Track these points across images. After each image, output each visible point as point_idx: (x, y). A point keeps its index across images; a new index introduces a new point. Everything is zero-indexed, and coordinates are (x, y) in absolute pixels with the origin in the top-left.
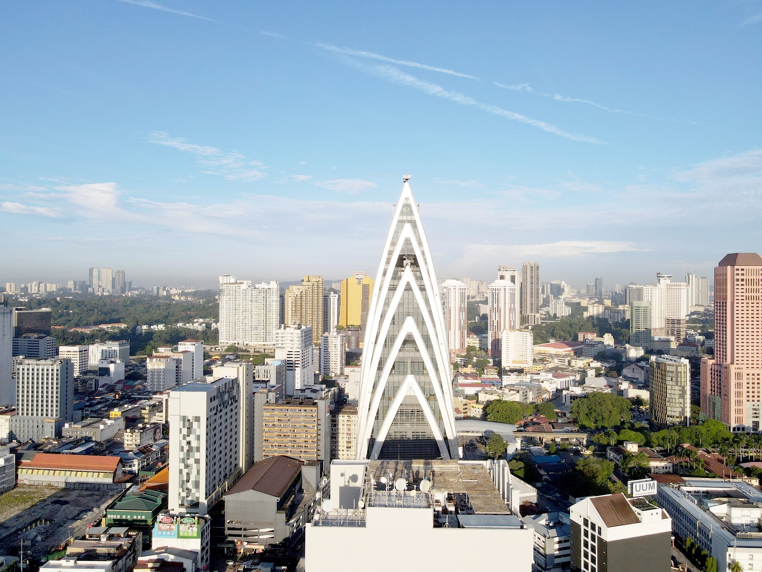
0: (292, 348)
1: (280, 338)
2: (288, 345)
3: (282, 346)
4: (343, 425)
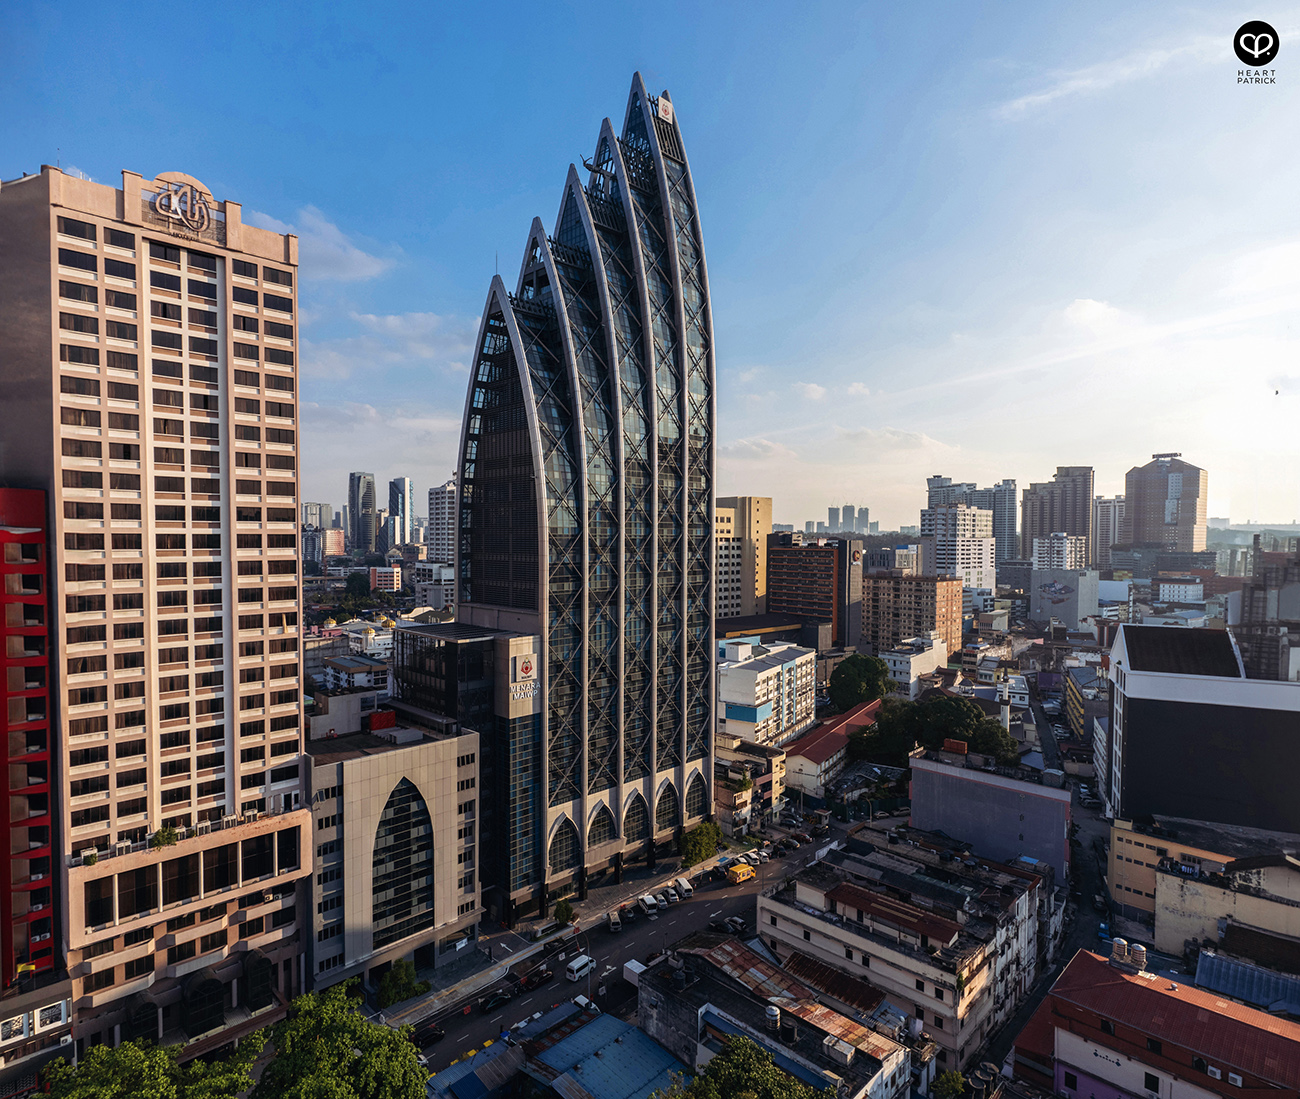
0: (944, 535)
2: (939, 532)
3: (929, 533)
4: (910, 596)
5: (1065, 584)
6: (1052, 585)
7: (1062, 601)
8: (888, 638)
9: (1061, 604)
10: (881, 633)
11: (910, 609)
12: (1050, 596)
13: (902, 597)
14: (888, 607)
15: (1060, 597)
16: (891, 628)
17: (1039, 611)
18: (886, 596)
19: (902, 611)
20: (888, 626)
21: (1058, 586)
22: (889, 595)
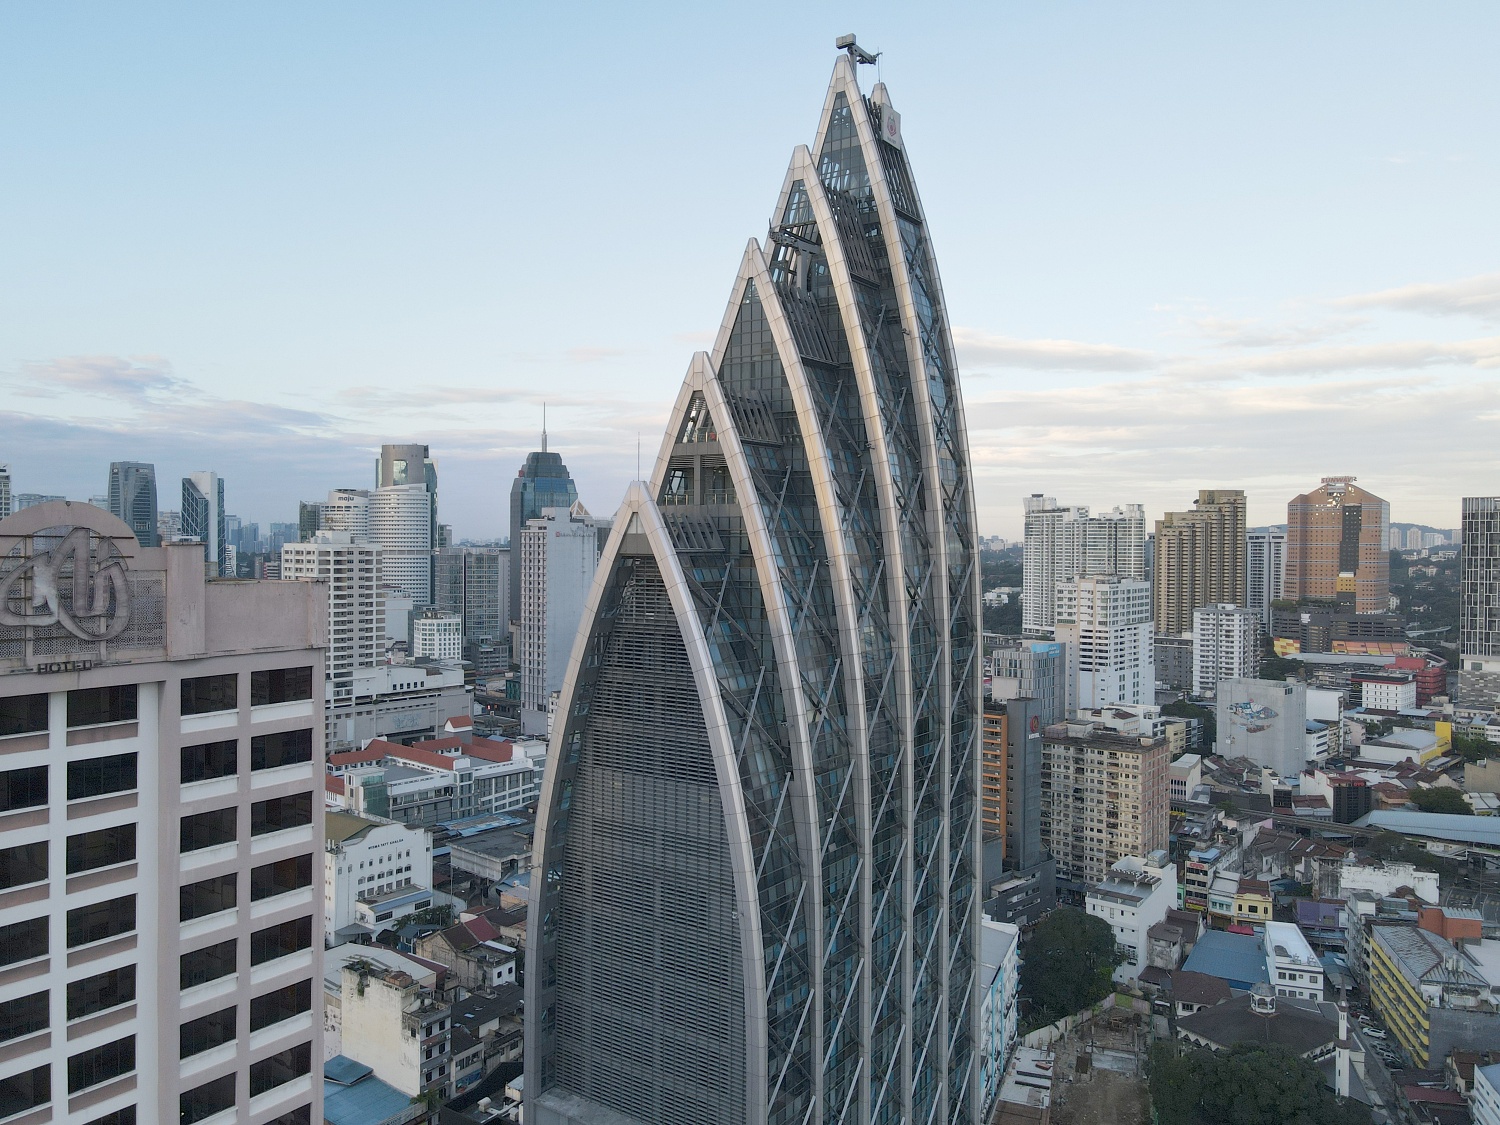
0: (1090, 623)
1: (1066, 601)
2: (1083, 617)
3: (1069, 618)
4: (1099, 772)
5: (1266, 705)
6: (1247, 705)
7: (1260, 729)
8: (1066, 835)
9: (1259, 734)
10: (1054, 827)
11: (1100, 792)
12: (1245, 721)
13: (1088, 774)
14: (1066, 786)
15: (1259, 723)
16: (1070, 819)
17: (1228, 741)
18: (1062, 770)
19: (1087, 795)
20: (1067, 816)
21: (1256, 708)
22: (1067, 768)
